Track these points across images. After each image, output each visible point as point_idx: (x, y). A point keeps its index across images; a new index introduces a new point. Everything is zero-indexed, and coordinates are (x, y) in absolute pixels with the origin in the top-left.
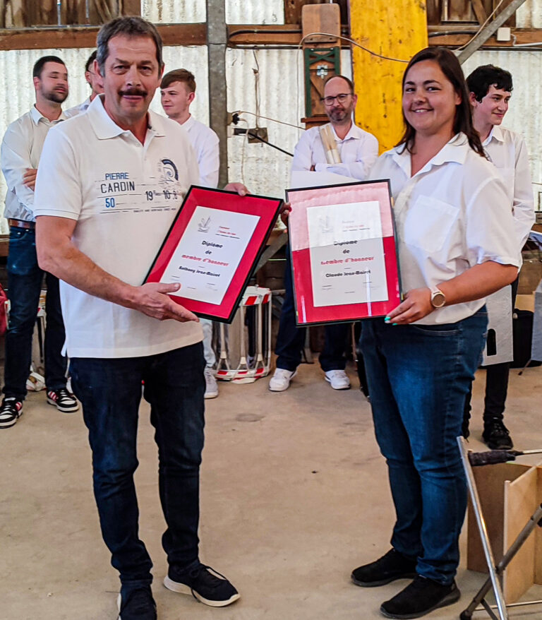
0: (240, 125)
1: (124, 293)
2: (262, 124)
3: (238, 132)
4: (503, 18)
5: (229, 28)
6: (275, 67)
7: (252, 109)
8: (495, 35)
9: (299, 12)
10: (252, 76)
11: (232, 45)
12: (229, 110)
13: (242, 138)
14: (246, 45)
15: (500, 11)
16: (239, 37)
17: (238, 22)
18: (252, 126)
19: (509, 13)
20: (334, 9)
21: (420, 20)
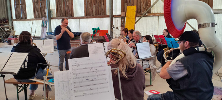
10: (117, 21)
16: (115, 16)
20: (125, 12)
21: (135, 13)
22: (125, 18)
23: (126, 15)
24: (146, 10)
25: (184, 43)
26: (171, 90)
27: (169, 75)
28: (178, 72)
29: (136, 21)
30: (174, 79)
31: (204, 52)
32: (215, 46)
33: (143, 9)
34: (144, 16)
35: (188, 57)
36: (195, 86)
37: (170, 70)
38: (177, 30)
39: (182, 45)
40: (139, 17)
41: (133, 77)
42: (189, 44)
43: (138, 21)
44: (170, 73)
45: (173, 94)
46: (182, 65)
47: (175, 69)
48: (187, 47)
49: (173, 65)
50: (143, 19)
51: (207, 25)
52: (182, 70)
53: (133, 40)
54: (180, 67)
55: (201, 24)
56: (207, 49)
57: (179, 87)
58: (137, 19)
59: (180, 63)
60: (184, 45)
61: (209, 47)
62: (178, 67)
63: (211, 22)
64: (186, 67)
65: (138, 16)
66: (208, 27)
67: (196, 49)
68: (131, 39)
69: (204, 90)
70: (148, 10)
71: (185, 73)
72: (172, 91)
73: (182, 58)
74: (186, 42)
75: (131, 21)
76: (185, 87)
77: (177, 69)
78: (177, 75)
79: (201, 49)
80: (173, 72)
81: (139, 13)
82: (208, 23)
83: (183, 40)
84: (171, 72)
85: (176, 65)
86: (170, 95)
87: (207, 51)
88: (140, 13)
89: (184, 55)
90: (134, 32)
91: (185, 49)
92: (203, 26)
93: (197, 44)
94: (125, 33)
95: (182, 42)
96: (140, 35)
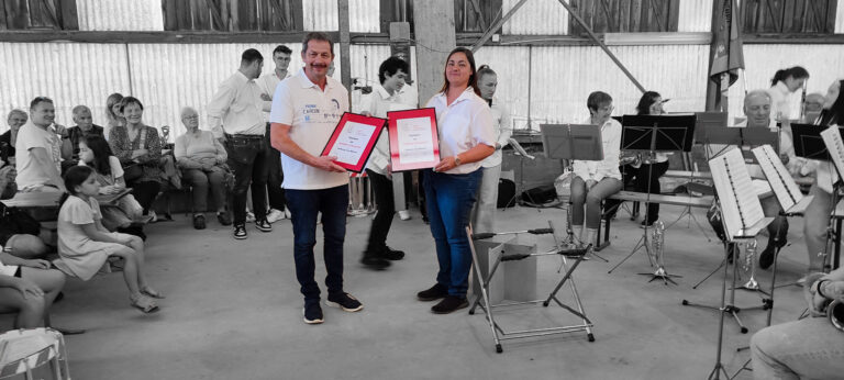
0: (358, 85)
1: (312, 160)
2: (369, 85)
3: (356, 88)
4: (495, 30)
5: (351, 34)
6: (375, 54)
7: (364, 76)
8: (491, 38)
9: (388, 26)
10: (364, 60)
11: (353, 43)
12: (352, 77)
13: (359, 91)
14: (360, 43)
15: (494, 25)
16: (357, 39)
17: (355, 31)
18: (364, 86)
19: (498, 26)
20: (406, 25)
23: (413, 37)
33: (472, 17)
34: (488, 45)
65: (461, 41)
88: (461, 30)
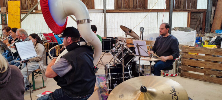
20: (5, 8)
21: (19, 10)
22: (7, 15)
23: (7, 11)
24: (33, 7)
25: (67, 39)
26: (59, 87)
27: (55, 73)
28: (64, 69)
29: (22, 18)
30: (60, 76)
31: (85, 46)
32: (93, 40)
33: (29, 6)
34: (31, 13)
35: (71, 52)
36: (80, 79)
37: (55, 67)
38: (58, 26)
39: (65, 41)
40: (25, 14)
41: (5, 83)
42: (71, 39)
43: (24, 18)
44: (55, 71)
45: (62, 91)
46: (67, 61)
47: (61, 66)
48: (70, 42)
49: (58, 62)
50: (30, 16)
51: (84, 21)
52: (67, 66)
53: (17, 40)
54: (65, 63)
55: (79, 21)
56: (87, 43)
57: (66, 83)
58: (23, 16)
59: (65, 59)
60: (67, 41)
61: (88, 41)
62: (63, 64)
63: (86, 18)
64: (70, 63)
65: (24, 12)
66: (85, 23)
67: (78, 44)
68: (14, 39)
69: (88, 80)
70: (35, 7)
71: (70, 68)
72: (61, 88)
73: (66, 54)
74: (68, 38)
75: (16, 19)
76: (71, 81)
77: (62, 66)
78: (63, 71)
79: (82, 43)
80: (58, 69)
81: (24, 10)
82: (84, 20)
83: (66, 36)
84: (56, 69)
85: (61, 62)
86: (59, 93)
87: (87, 45)
88: (26, 9)
89: (68, 51)
90: (17, 31)
91: (68, 45)
92: (81, 22)
93: (78, 39)
94: (6, 32)
95: (65, 38)
96: (26, 33)
